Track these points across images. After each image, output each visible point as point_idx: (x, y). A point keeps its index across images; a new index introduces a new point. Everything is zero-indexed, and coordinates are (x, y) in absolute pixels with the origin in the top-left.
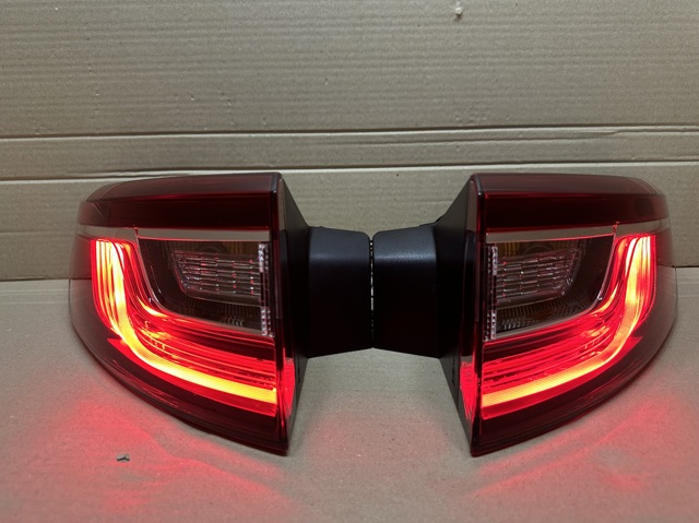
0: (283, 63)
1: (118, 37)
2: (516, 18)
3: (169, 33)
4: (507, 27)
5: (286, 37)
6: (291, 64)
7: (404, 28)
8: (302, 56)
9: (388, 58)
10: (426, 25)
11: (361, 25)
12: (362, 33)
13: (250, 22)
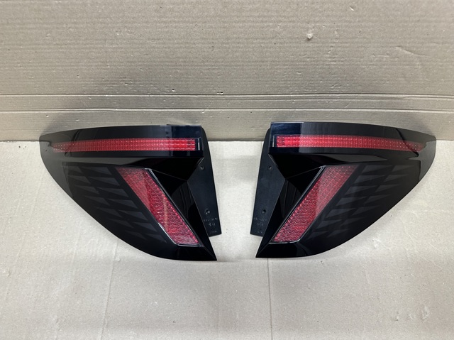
0: (168, 64)
1: (33, 49)
2: (356, 40)
3: (72, 46)
4: (347, 45)
5: (167, 50)
6: (174, 64)
7: (263, 45)
8: (181, 60)
9: (249, 62)
10: (281, 43)
11: (228, 44)
12: (229, 48)
13: (136, 41)
